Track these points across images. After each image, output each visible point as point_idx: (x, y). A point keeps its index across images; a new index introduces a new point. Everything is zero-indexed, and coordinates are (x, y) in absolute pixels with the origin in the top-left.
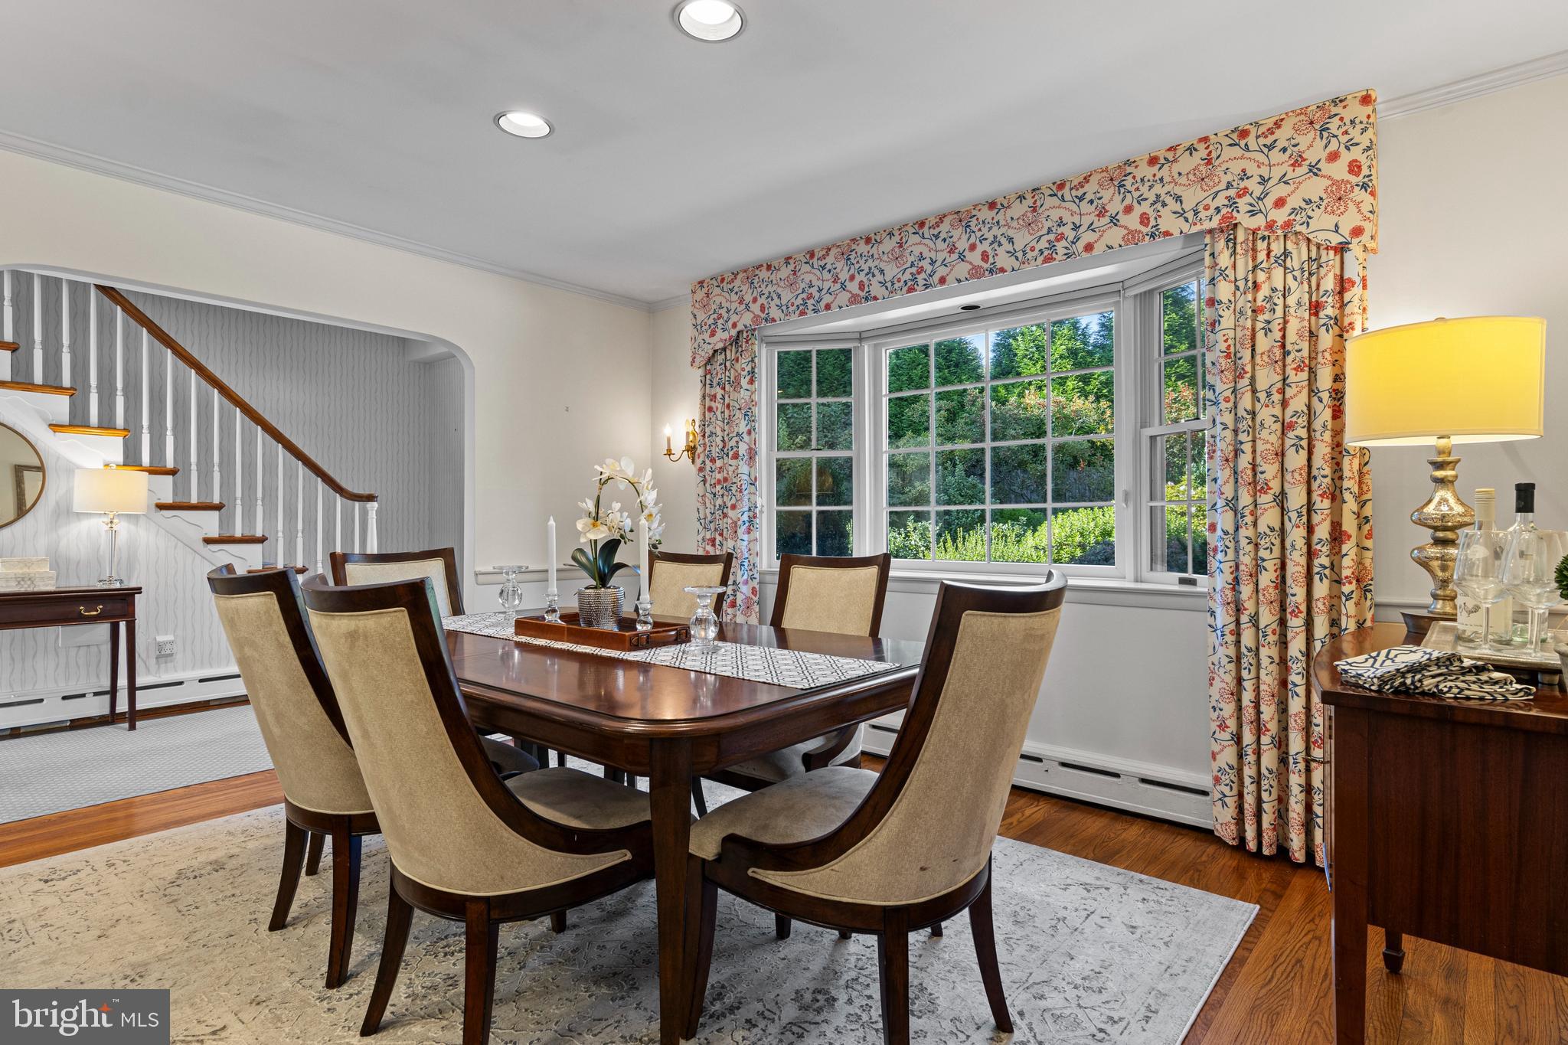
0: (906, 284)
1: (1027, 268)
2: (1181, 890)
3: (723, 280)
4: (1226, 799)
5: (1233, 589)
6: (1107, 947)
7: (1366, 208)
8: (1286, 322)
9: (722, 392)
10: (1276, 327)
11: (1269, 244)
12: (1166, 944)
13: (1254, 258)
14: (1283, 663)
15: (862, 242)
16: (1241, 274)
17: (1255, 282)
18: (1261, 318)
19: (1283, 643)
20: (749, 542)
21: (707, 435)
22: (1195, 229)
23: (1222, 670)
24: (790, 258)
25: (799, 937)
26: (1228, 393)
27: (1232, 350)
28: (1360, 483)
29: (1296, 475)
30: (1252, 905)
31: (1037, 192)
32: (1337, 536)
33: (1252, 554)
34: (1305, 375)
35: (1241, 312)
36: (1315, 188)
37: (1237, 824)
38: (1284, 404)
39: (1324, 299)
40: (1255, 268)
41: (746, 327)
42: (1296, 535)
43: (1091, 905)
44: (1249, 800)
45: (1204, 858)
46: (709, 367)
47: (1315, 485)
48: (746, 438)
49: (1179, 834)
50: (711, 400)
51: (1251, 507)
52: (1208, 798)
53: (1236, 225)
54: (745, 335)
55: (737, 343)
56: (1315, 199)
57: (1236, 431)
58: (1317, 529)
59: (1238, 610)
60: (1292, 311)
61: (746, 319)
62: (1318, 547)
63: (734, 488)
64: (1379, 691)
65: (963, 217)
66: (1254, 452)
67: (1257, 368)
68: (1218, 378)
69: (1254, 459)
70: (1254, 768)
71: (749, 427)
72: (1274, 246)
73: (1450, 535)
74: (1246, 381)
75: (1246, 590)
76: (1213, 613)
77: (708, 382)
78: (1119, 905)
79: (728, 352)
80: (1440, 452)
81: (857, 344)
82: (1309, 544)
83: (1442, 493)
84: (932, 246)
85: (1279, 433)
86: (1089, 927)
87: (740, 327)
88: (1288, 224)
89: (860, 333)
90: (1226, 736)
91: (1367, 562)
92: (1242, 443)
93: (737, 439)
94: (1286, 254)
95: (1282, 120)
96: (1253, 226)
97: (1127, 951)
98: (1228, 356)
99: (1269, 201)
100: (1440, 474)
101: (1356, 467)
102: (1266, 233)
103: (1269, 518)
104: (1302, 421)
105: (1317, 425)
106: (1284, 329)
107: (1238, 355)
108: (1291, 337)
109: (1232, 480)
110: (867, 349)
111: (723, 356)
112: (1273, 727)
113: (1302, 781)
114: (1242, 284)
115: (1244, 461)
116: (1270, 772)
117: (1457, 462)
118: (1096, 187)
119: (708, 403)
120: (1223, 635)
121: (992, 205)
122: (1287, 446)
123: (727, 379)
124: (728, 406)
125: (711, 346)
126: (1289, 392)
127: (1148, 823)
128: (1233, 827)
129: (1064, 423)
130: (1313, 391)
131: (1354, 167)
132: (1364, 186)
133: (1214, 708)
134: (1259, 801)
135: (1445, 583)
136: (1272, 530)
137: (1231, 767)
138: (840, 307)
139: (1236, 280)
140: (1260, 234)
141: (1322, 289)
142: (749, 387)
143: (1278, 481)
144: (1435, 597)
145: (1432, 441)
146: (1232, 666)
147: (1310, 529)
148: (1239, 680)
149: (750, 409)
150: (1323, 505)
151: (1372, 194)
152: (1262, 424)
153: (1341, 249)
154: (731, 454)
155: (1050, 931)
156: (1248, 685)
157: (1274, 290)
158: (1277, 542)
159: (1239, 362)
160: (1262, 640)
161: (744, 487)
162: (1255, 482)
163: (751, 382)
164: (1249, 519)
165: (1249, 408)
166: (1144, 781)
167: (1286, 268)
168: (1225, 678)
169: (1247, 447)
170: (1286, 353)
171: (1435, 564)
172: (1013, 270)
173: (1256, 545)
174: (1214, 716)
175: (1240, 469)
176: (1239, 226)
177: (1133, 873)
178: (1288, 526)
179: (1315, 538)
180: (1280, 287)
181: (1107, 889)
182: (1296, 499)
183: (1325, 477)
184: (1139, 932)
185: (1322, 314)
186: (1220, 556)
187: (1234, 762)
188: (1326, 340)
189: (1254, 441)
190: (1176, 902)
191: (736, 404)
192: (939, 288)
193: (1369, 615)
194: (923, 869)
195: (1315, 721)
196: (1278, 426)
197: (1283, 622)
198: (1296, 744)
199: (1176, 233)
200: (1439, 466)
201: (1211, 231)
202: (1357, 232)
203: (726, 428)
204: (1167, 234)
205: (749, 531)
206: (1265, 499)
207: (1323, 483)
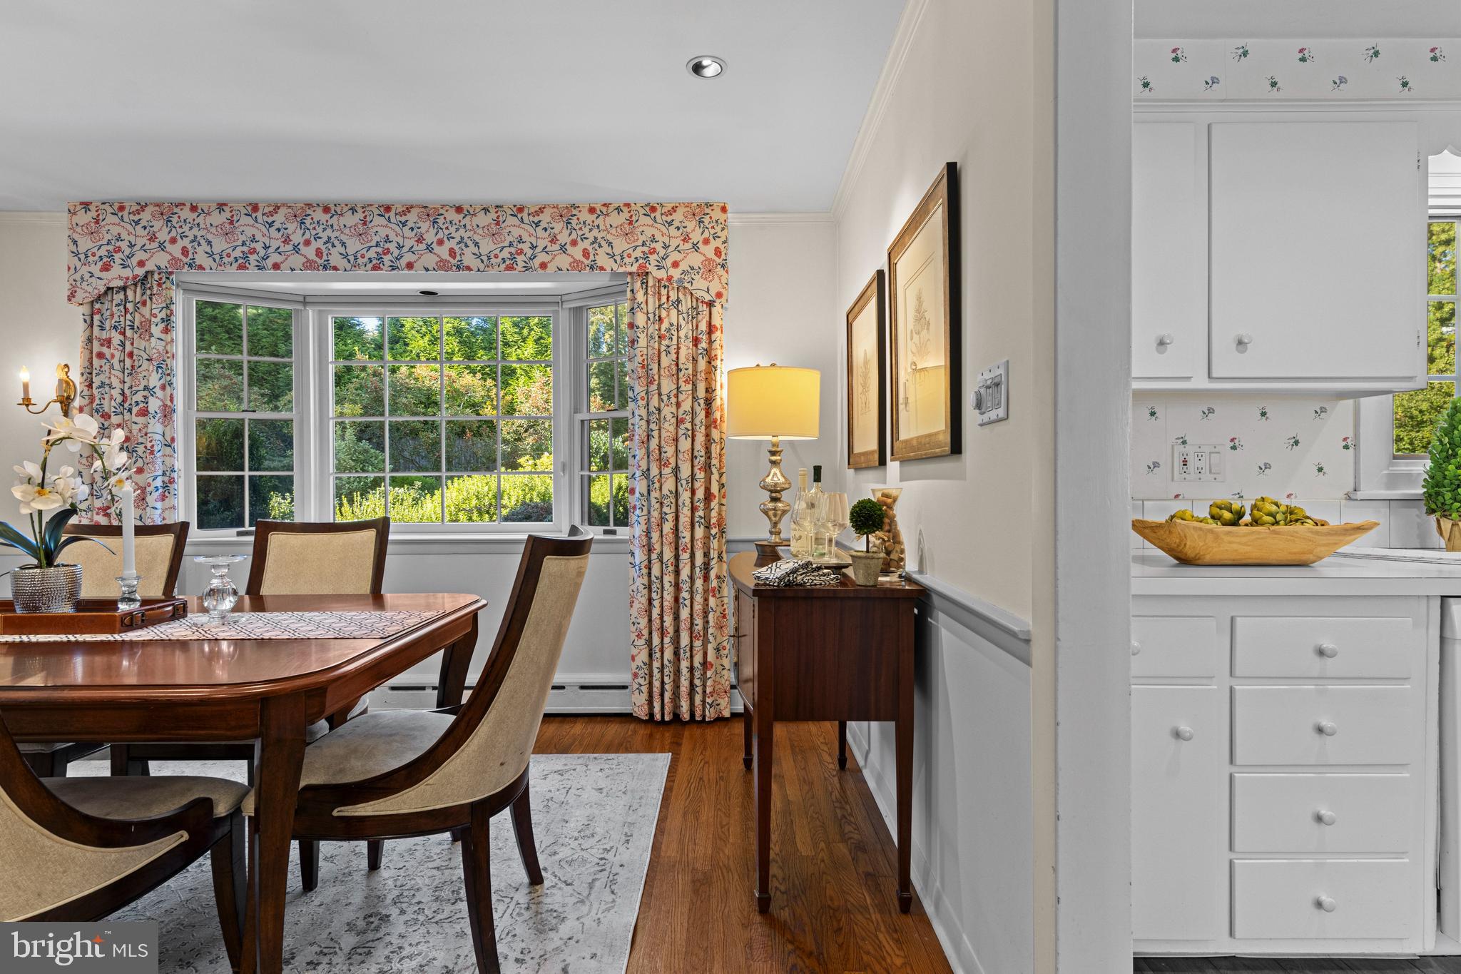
0: (371, 262)
1: (492, 272)
2: (622, 757)
3: (122, 208)
4: (642, 688)
5: (647, 536)
6: (587, 807)
7: (724, 281)
8: (678, 348)
9: (121, 337)
10: (673, 350)
11: (668, 292)
12: (624, 793)
13: (659, 300)
14: (677, 587)
15: (320, 210)
16: (651, 310)
17: (659, 317)
18: (664, 342)
19: (677, 572)
20: (163, 511)
21: (94, 386)
22: (621, 270)
23: (639, 595)
24: (226, 205)
25: (328, 884)
26: (643, 394)
27: (645, 363)
28: (720, 461)
29: (685, 455)
30: (667, 754)
31: (500, 209)
32: (708, 496)
33: (659, 510)
34: (689, 387)
35: (651, 336)
36: (695, 260)
37: (648, 704)
38: (678, 405)
39: (701, 336)
40: (660, 306)
41: (159, 268)
42: (685, 496)
43: (567, 784)
44: (657, 684)
45: (630, 733)
46: (97, 306)
47: (696, 462)
48: (159, 393)
49: (608, 722)
50: (102, 345)
51: (658, 477)
52: (627, 690)
53: (647, 273)
54: (156, 277)
55: (143, 284)
56: (696, 267)
57: (648, 422)
58: (697, 492)
59: (650, 551)
60: (682, 341)
61: (161, 260)
62: (698, 504)
63: (141, 449)
64: (778, 586)
65: (432, 213)
66: (660, 437)
67: (662, 378)
68: (636, 382)
69: (660, 442)
70: (660, 661)
71: (162, 381)
72: (671, 294)
73: (778, 495)
74: (654, 387)
75: (655, 536)
76: (633, 554)
77: (96, 323)
78: (586, 778)
79: (130, 293)
80: (774, 445)
81: (300, 307)
82: (692, 503)
83: (775, 470)
84: (400, 231)
85: (675, 425)
86: (571, 798)
87: (150, 266)
88: (680, 280)
89: (305, 297)
90: (642, 642)
91: (723, 514)
92: (652, 431)
93: (146, 393)
94: (678, 301)
95: (677, 207)
96: (659, 277)
97: (601, 805)
98: (643, 367)
99: (669, 262)
100: (774, 458)
101: (718, 451)
102: (667, 284)
103: (669, 485)
104: (689, 418)
105: (697, 421)
106: (677, 353)
107: (650, 367)
108: (682, 359)
109: (646, 457)
110: (311, 313)
111: (121, 295)
112: (671, 630)
113: (688, 665)
114: (651, 316)
115: (654, 443)
116: (670, 662)
117: (782, 451)
118: (549, 219)
119: (96, 347)
120: (640, 569)
121: (459, 210)
122: (680, 435)
123: (128, 323)
124: (131, 355)
125: (103, 282)
126: (681, 397)
127: (586, 719)
128: (646, 707)
129: (455, 395)
130: (695, 399)
131: (718, 252)
132: (723, 266)
133: (634, 623)
134: (663, 683)
135: (775, 524)
136: (671, 492)
137: (645, 664)
138: (293, 270)
139: (648, 313)
140: (663, 283)
141: (699, 329)
142: (163, 336)
143: (674, 459)
144: (771, 533)
145: (769, 438)
146: (646, 591)
147: (693, 492)
148: (650, 601)
149: (164, 361)
150: (700, 475)
151: (727, 272)
152: (665, 418)
153: (710, 304)
154: (135, 410)
155: (545, 810)
156: (656, 603)
157: (672, 325)
158: (674, 501)
159: (651, 372)
160: (665, 570)
161: (156, 448)
162: (660, 459)
163: (166, 330)
164: (657, 485)
165: (657, 406)
166: (583, 687)
167: (679, 311)
168: (641, 600)
169: (655, 434)
170: (679, 370)
171: (771, 513)
172: (479, 270)
173: (661, 503)
174: (634, 629)
175: (651, 449)
176: (650, 275)
177: (588, 755)
178: (680, 489)
179: (696, 498)
180: (675, 324)
181: (574, 770)
182: (685, 472)
183: (702, 457)
184: (605, 791)
185: (699, 346)
186: (638, 512)
187: (646, 659)
188: (702, 364)
189: (660, 430)
190: (622, 766)
191: (142, 353)
192: (406, 272)
193: (724, 548)
194: (502, 764)
195: (696, 622)
196: (674, 420)
197: (677, 557)
198: (685, 640)
199: (609, 270)
200: (773, 453)
201: (631, 274)
202: (719, 295)
203: (127, 379)
204: (602, 269)
205: (163, 498)
206: (667, 471)
207: (700, 461)
